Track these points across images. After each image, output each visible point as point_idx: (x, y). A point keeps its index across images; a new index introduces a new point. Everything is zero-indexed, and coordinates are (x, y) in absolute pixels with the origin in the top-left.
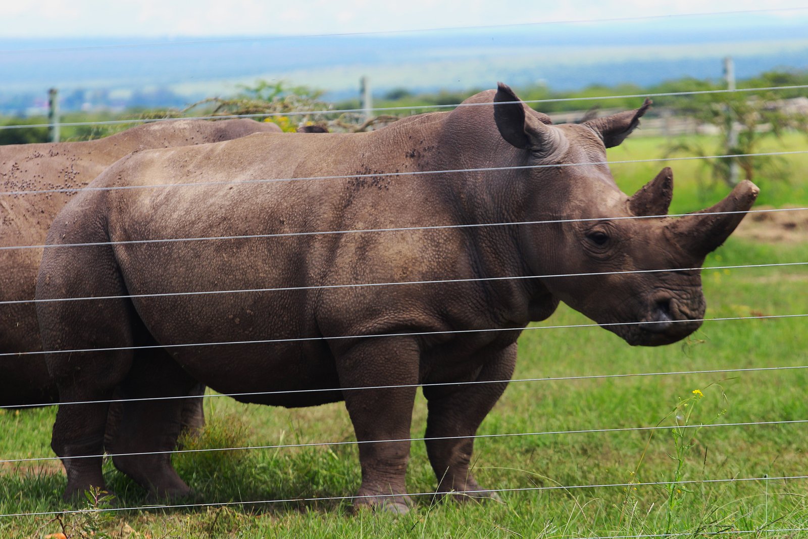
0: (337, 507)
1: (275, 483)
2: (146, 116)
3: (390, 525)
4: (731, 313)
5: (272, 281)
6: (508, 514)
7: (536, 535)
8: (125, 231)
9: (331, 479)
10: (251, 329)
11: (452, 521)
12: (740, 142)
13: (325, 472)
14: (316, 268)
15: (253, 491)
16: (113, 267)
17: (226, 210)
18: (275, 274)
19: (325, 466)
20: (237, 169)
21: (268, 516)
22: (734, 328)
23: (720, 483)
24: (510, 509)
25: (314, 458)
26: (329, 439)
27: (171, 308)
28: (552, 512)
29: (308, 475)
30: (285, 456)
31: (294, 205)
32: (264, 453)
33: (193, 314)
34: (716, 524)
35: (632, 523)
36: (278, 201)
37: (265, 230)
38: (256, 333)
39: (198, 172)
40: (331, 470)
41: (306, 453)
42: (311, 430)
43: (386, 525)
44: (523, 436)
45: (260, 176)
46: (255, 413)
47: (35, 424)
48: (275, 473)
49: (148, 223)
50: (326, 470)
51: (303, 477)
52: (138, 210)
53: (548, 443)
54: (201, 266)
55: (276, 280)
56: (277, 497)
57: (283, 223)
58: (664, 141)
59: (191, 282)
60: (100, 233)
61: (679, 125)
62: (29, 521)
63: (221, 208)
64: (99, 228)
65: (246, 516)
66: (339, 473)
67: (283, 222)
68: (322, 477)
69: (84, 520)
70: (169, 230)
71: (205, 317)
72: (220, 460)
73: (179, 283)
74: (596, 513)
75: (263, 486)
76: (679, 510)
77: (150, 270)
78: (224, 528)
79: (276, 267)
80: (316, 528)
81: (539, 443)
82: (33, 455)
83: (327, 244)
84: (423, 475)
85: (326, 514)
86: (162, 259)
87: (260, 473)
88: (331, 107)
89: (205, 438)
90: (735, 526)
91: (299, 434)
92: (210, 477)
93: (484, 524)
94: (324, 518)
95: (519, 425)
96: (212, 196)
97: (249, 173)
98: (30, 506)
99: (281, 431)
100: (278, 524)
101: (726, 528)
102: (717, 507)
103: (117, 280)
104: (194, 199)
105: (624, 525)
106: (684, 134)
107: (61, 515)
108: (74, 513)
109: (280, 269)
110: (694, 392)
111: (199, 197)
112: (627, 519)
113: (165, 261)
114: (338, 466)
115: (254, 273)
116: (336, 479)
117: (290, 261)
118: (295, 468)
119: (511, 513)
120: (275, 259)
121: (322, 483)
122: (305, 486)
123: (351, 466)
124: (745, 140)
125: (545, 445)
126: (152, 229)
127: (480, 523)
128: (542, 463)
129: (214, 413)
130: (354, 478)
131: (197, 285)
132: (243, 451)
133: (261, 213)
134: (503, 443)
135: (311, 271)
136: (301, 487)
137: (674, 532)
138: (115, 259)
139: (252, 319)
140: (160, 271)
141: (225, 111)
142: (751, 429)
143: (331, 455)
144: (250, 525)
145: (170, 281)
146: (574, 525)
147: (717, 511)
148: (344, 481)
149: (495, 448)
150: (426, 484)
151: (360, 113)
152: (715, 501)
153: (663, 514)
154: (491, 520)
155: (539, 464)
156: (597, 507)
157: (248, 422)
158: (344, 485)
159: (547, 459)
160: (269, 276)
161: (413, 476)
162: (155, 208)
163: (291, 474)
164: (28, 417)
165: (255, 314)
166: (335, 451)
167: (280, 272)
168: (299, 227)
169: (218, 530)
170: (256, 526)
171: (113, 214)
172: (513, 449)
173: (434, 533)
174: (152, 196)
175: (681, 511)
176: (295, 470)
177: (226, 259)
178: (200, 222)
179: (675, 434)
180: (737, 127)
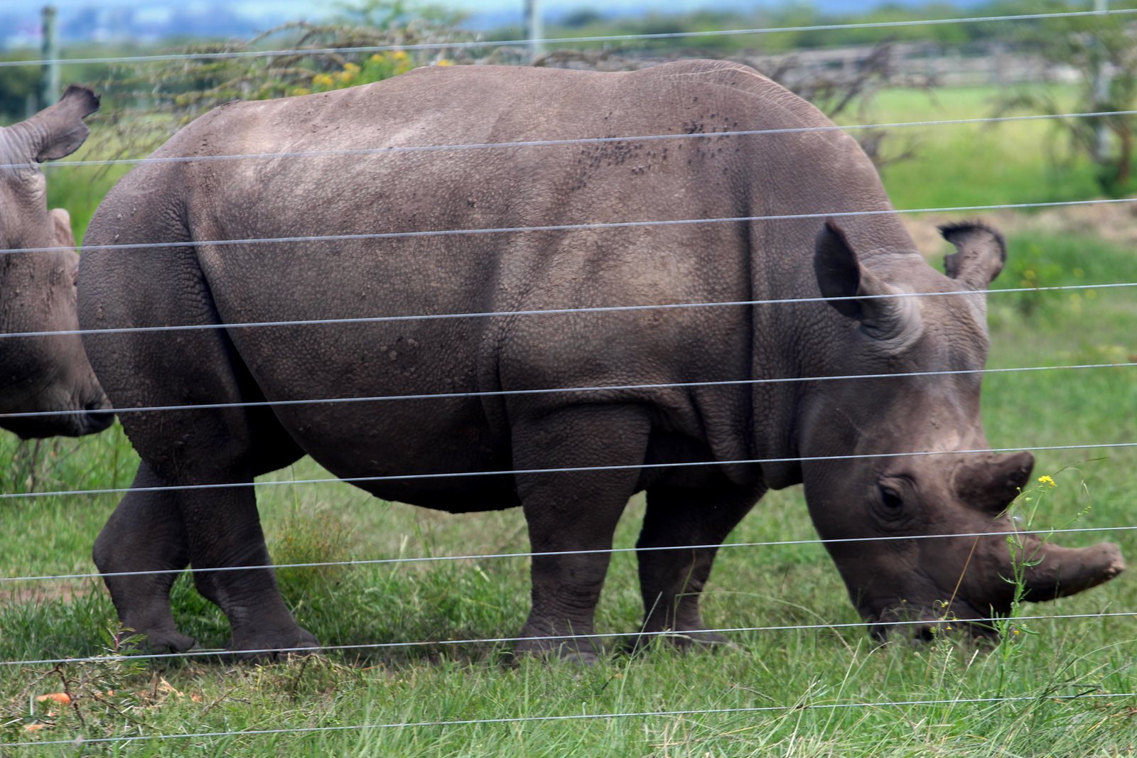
0: (488, 655)
1: (393, 617)
2: (193, 48)
3: (570, 682)
4: (1098, 358)
5: (449, 295)
6: (751, 666)
7: (795, 699)
8: (216, 220)
9: (479, 613)
10: (413, 369)
11: (665, 677)
12: (1113, 93)
13: (469, 601)
14: (514, 276)
15: (358, 630)
16: (195, 275)
17: (383, 182)
18: (455, 283)
19: (469, 592)
20: (398, 120)
21: (382, 669)
22: (1102, 382)
23: (1081, 619)
24: (755, 659)
25: (453, 580)
26: (476, 550)
27: (291, 334)
28: (819, 664)
29: (443, 605)
30: (408, 575)
31: (491, 179)
32: (375, 571)
33: (326, 343)
34: (1073, 683)
35: (944, 680)
36: (465, 172)
37: (443, 215)
38: (419, 376)
39: (331, 127)
40: (479, 597)
41: (440, 571)
42: (447, 537)
43: (564, 683)
44: (775, 547)
45: (436, 131)
46: (362, 509)
47: (22, 525)
48: (392, 602)
49: (254, 205)
50: (471, 598)
51: (436, 609)
52: (236, 186)
53: (813, 558)
54: (340, 269)
55: (454, 294)
56: (395, 638)
57: (472, 206)
58: (994, 92)
59: (324, 293)
60: (173, 226)
61: (1018, 68)
62: (13, 674)
63: (374, 179)
64: (173, 218)
65: (348, 669)
66: (491, 602)
67: (473, 204)
68: (464, 609)
69: (98, 672)
70: (291, 214)
71: (345, 348)
72: (307, 583)
73: (306, 295)
74: (888, 666)
75: (374, 622)
76: (1015, 661)
77: (259, 277)
78: (313, 686)
79: (457, 273)
80: (456, 686)
81: (799, 556)
82: (18, 573)
83: (536, 243)
84: (621, 606)
85: (471, 666)
86: (278, 259)
87: (369, 602)
88: (479, 37)
89: (286, 548)
90: (1103, 687)
91: (430, 542)
92: (292, 607)
93: (715, 681)
94: (467, 671)
95: (768, 529)
96: (359, 160)
97: (419, 125)
98: (14, 652)
99: (402, 536)
100: (397, 680)
101: (1090, 689)
102: (1075, 656)
103: (202, 294)
104: (330, 165)
105: (931, 684)
106: (1023, 82)
107: (61, 664)
108: (82, 661)
109: (462, 276)
110: (1040, 479)
111: (338, 162)
112: (936, 674)
113: (283, 262)
114: (489, 591)
115: (422, 282)
116: (487, 612)
117: (479, 264)
118: (423, 594)
119: (757, 665)
120: (456, 261)
121: (465, 619)
122: (439, 623)
123: (510, 592)
124: (1121, 89)
125: (808, 560)
126: (262, 214)
127: (709, 681)
128: (805, 588)
129: (299, 509)
130: (514, 609)
131: (334, 298)
132: (343, 567)
133: (438, 188)
134: (744, 558)
135: (506, 280)
136: (433, 624)
137: (1008, 695)
138: (198, 264)
139: (415, 353)
140: (275, 277)
141: (316, 42)
142: (1128, 537)
143: (478, 574)
144: (354, 681)
145: (291, 291)
146: (855, 682)
147: (1075, 663)
148: (499, 615)
149: (731, 565)
150: (625, 619)
151: (524, 46)
152: (1072, 647)
153: (991, 668)
154: (725, 677)
155: (800, 590)
156: (889, 656)
157: (351, 524)
158: (499, 622)
159: (813, 582)
160: (445, 286)
161: (605, 607)
162: (265, 180)
163: (417, 603)
164: (11, 515)
165: (420, 345)
166: (483, 569)
167: (462, 281)
168: (497, 213)
169: (305, 689)
170: (364, 684)
171: (196, 195)
172: (759, 566)
173: (637, 695)
174: (257, 165)
175: (1020, 662)
176: (423, 598)
177: (380, 258)
178: (341, 200)
179: (1012, 544)
180: (1108, 70)
